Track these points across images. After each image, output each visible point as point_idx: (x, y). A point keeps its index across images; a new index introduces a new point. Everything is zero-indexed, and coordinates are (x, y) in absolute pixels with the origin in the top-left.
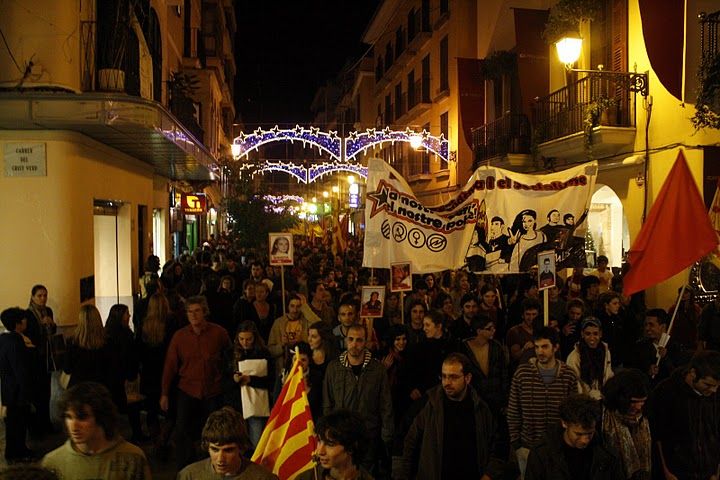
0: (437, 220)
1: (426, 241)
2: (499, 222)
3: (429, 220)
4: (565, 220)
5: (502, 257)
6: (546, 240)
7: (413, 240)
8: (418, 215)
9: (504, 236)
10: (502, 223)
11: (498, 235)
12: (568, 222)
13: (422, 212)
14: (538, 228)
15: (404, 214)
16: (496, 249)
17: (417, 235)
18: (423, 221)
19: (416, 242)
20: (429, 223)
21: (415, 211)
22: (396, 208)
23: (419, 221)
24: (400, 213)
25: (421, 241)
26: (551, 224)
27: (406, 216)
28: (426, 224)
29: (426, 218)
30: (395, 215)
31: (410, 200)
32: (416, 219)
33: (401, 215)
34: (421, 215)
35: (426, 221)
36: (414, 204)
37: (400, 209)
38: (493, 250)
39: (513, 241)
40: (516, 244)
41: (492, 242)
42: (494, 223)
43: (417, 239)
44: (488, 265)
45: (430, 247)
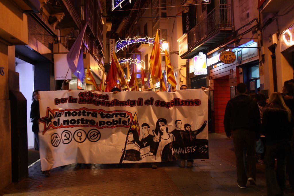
0: (92, 120)
1: (87, 136)
2: (147, 127)
3: (87, 121)
4: (185, 128)
5: (151, 151)
6: (175, 140)
7: (78, 139)
8: (79, 120)
9: (150, 135)
10: (149, 127)
11: (146, 135)
12: (187, 129)
13: (82, 116)
14: (169, 131)
15: (68, 124)
16: (147, 145)
17: (79, 134)
18: (82, 123)
19: (80, 139)
20: (87, 123)
21: (76, 118)
22: (61, 122)
23: (80, 124)
24: (64, 124)
25: (83, 137)
26: (177, 129)
27: (70, 124)
28: (85, 124)
29: (84, 120)
30: (61, 127)
31: (71, 112)
32: (78, 123)
33: (66, 125)
34: (81, 119)
35: (84, 122)
36: (74, 114)
37: (64, 121)
38: (145, 145)
39: (157, 140)
40: (159, 142)
41: (144, 140)
42: (144, 127)
43: (80, 137)
44: (142, 157)
45: (90, 139)
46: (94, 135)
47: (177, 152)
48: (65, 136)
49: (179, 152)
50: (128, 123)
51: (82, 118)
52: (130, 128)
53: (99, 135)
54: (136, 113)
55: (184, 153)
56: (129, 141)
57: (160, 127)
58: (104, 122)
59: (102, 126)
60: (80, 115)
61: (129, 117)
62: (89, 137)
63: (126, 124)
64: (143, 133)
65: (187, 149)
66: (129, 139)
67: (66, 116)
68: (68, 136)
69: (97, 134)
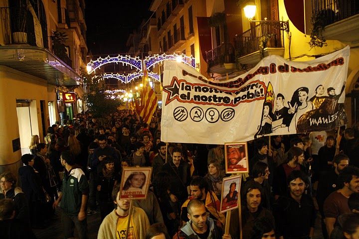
0: (226, 97)
1: (220, 116)
2: (281, 98)
3: (220, 99)
5: (283, 123)
6: (314, 109)
7: (209, 118)
8: (210, 97)
9: (285, 108)
10: (283, 98)
11: (281, 107)
12: (331, 93)
13: (214, 93)
15: (199, 100)
16: (280, 118)
17: (212, 113)
18: (215, 101)
19: (212, 119)
20: (220, 101)
21: (208, 94)
23: (212, 102)
24: (196, 100)
25: (216, 117)
27: (201, 101)
28: (218, 102)
29: (217, 98)
30: (192, 102)
31: (202, 87)
32: (210, 100)
33: (197, 101)
34: (212, 96)
35: (217, 100)
36: (205, 90)
37: (195, 97)
38: (278, 118)
39: (292, 111)
40: (294, 114)
41: (277, 112)
42: (278, 98)
43: (212, 116)
44: (274, 129)
45: (224, 119)
46: (228, 114)
47: (316, 123)
48: (196, 112)
49: (318, 122)
50: (261, 94)
51: (214, 95)
52: (265, 101)
53: (233, 113)
54: (269, 82)
55: (327, 123)
56: (265, 116)
57: (300, 98)
58: (239, 98)
59: (237, 102)
60: (211, 91)
61: (262, 87)
62: (222, 117)
63: (260, 96)
64: (277, 105)
65: (331, 118)
66: (264, 114)
67: (196, 91)
68: (199, 113)
69: (232, 113)
